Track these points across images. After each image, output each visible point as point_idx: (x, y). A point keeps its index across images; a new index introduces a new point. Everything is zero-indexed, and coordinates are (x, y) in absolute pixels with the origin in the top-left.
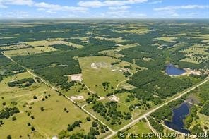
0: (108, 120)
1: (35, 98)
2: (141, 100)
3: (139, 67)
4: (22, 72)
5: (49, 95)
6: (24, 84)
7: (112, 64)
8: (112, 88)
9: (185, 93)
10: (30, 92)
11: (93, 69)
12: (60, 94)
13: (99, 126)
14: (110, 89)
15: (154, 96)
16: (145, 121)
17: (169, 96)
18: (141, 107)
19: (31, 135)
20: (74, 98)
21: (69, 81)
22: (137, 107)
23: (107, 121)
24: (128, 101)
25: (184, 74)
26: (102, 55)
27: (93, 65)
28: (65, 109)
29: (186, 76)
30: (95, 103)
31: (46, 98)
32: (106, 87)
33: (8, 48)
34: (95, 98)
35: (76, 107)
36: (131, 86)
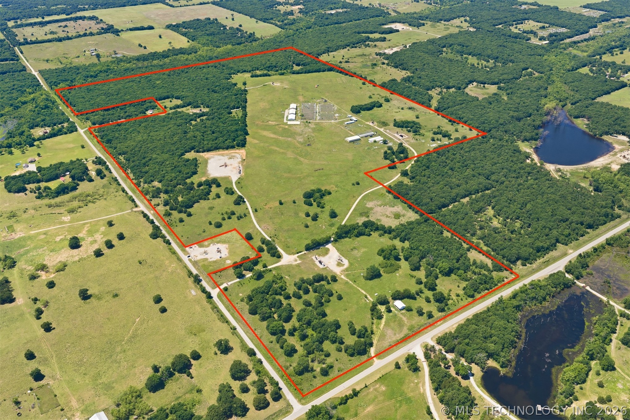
0: (291, 352)
1: (75, 244)
2: (421, 274)
3: (447, 126)
4: (59, 133)
5: (121, 237)
6: (54, 185)
7: (356, 110)
8: (333, 215)
9: (587, 248)
10: (67, 218)
11: (289, 132)
12: (156, 234)
13: (253, 377)
14: (324, 216)
15: (473, 255)
16: (416, 369)
17: (526, 260)
18: (415, 304)
19: (28, 400)
20: (196, 252)
21: (196, 179)
22: (399, 304)
23: (283, 360)
24: (374, 275)
25: (599, 162)
26: (331, 68)
27: (290, 113)
28: (158, 300)
29: (606, 169)
30: (259, 276)
31: (110, 245)
32: (314, 210)
33: (39, 33)
34: (265, 256)
35: (194, 292)
36: (399, 208)
